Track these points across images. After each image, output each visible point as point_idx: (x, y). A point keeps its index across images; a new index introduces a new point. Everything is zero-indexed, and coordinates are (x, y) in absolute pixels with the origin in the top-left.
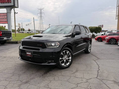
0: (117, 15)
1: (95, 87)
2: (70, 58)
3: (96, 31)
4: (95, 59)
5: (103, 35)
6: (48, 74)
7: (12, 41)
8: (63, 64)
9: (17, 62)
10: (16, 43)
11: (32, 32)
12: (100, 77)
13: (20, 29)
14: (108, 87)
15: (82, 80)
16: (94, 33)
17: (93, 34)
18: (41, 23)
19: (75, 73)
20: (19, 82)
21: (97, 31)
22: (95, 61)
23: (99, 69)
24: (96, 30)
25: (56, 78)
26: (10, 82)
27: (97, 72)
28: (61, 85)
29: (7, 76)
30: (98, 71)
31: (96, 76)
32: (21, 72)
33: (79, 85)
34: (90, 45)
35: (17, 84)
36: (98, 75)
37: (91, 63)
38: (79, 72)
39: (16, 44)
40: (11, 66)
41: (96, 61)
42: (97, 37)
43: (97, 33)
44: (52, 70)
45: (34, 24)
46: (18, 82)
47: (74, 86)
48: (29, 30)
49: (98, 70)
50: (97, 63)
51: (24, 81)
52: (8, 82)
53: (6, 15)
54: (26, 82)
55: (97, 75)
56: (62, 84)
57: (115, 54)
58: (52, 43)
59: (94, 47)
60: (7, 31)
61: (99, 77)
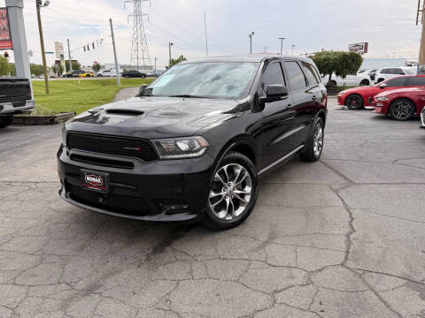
0: (421, 9)
1: (337, 304)
2: (248, 189)
3: (340, 67)
4: (337, 187)
5: (365, 82)
6: (168, 254)
7: (34, 113)
8: (222, 214)
9: (53, 205)
10: (50, 121)
11: (108, 74)
12: (356, 261)
13: (63, 64)
14: (385, 302)
15: (293, 277)
16: (334, 75)
17: (332, 79)
18: (139, 40)
19: (267, 248)
20: (61, 291)
21: (347, 66)
22: (336, 192)
23: (351, 225)
24: (341, 63)
25: (199, 271)
26: (32, 288)
27: (344, 238)
28: (216, 299)
29: (18, 266)
30: (348, 236)
31: (342, 259)
32: (70, 246)
33: (279, 297)
34: (320, 130)
35: (55, 296)
36: (347, 252)
37: (322, 200)
38: (278, 240)
39: (51, 124)
40: (31, 223)
41: (342, 193)
42: (344, 92)
43: (344, 77)
44: (182, 236)
45: (114, 43)
46: (59, 288)
47: (263, 300)
48: (97, 67)
49: (347, 230)
50: (344, 203)
51: (82, 285)
52: (23, 290)
53: (4, 15)
54: (90, 291)
55: (344, 254)
56: (218, 295)
57: (407, 162)
58: (180, 141)
59: (334, 135)
60: (11, 80)
61: (350, 264)
